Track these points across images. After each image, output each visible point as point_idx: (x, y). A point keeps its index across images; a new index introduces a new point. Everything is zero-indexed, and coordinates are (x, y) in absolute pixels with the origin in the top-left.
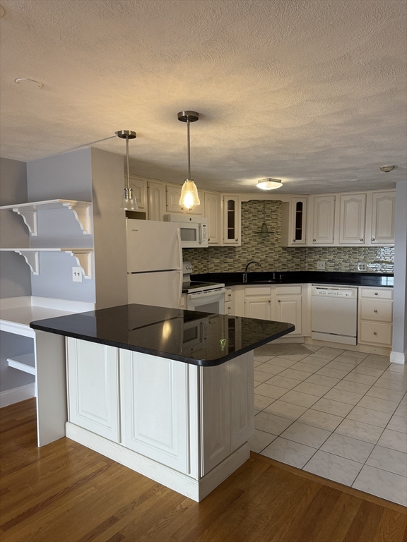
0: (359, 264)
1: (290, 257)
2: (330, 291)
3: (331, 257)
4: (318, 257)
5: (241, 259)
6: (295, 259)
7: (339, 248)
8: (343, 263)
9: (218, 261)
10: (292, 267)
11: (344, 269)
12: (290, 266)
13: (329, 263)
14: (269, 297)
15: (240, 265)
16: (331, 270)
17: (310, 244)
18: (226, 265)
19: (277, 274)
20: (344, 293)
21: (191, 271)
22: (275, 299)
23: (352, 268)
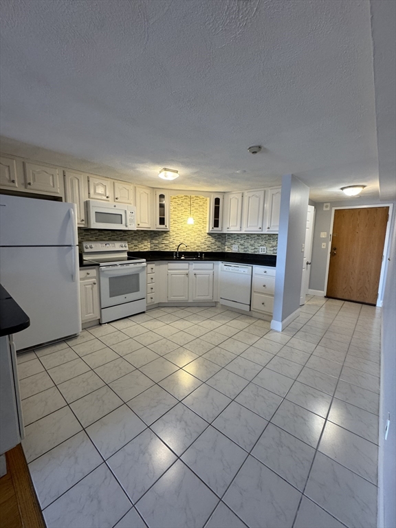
0: (261, 247)
1: (213, 241)
2: (233, 268)
3: (242, 242)
4: (233, 241)
5: (175, 241)
6: (217, 243)
7: (248, 235)
8: (250, 247)
9: (157, 242)
10: (214, 249)
11: (250, 251)
12: (213, 247)
13: (240, 246)
14: (187, 271)
15: (174, 245)
16: (242, 251)
17: (225, 231)
18: (163, 245)
19: (201, 253)
20: (242, 270)
21: (127, 249)
22: (192, 272)
23: (256, 250)
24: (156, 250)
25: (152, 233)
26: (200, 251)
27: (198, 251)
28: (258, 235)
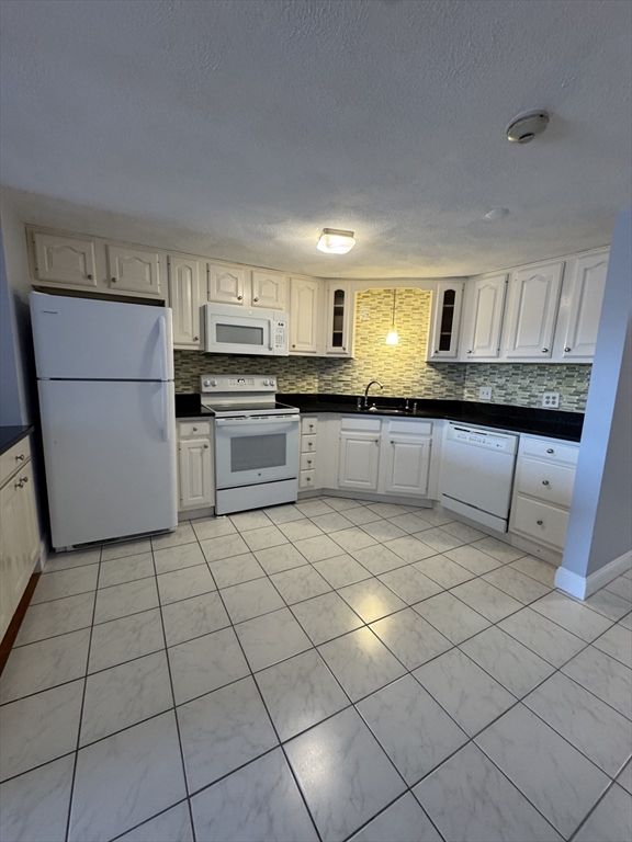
0: (546, 395)
1: (439, 378)
2: (474, 435)
3: (502, 381)
4: (482, 379)
5: (363, 377)
6: (447, 382)
7: (516, 366)
8: (520, 392)
9: (330, 378)
10: (439, 393)
11: (520, 401)
12: (437, 391)
13: (497, 391)
14: (378, 435)
15: (361, 385)
16: (500, 401)
17: (463, 358)
18: (342, 384)
19: (412, 401)
20: (495, 443)
21: (275, 389)
22: (386, 439)
23: (533, 400)
24: (327, 392)
25: (323, 362)
26: (410, 396)
27: (405, 396)
28: (542, 366)
